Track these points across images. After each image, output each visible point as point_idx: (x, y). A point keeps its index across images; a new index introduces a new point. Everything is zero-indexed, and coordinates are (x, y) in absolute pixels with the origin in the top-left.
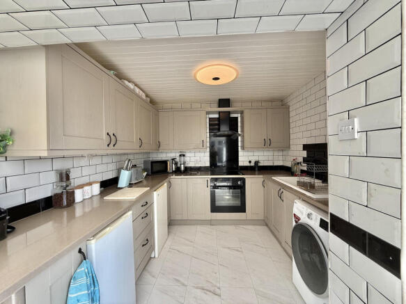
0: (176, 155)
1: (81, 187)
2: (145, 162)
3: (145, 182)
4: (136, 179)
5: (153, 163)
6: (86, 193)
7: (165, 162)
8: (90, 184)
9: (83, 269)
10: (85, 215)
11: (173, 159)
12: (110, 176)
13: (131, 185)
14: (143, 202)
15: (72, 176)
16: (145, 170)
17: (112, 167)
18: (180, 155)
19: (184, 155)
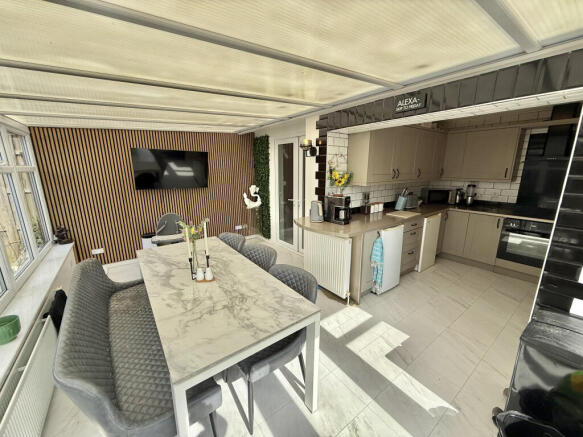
0: (463, 185)
1: (373, 204)
2: (423, 190)
3: (419, 210)
4: (411, 205)
5: (431, 192)
6: (377, 209)
7: (446, 193)
8: (378, 203)
9: (379, 240)
10: (374, 222)
11: (458, 190)
12: (389, 200)
13: (405, 209)
14: (413, 223)
15: (371, 196)
16: (420, 198)
17: (393, 193)
18: (469, 186)
19: (474, 186)
